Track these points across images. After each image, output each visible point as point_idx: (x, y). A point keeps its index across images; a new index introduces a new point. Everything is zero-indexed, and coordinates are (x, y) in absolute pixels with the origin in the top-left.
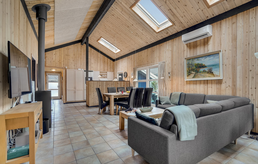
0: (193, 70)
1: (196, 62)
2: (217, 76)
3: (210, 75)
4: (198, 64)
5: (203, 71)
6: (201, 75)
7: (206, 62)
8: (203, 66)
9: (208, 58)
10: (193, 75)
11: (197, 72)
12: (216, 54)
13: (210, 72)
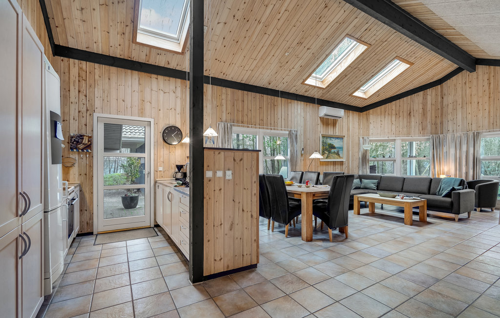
0: (326, 149)
1: (329, 141)
2: (342, 158)
3: (338, 157)
4: (330, 144)
5: (334, 152)
6: (332, 156)
7: (336, 143)
8: (334, 147)
9: (337, 140)
10: (326, 155)
11: (330, 152)
12: (341, 138)
13: (338, 154)
